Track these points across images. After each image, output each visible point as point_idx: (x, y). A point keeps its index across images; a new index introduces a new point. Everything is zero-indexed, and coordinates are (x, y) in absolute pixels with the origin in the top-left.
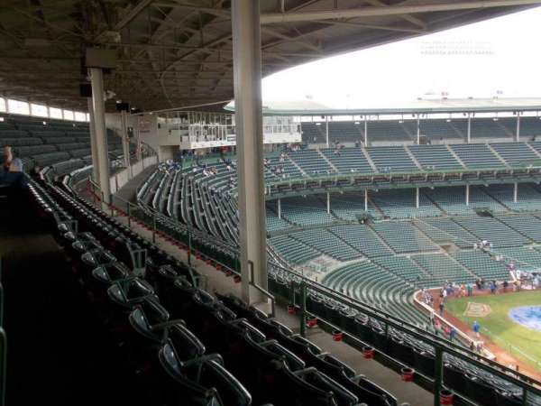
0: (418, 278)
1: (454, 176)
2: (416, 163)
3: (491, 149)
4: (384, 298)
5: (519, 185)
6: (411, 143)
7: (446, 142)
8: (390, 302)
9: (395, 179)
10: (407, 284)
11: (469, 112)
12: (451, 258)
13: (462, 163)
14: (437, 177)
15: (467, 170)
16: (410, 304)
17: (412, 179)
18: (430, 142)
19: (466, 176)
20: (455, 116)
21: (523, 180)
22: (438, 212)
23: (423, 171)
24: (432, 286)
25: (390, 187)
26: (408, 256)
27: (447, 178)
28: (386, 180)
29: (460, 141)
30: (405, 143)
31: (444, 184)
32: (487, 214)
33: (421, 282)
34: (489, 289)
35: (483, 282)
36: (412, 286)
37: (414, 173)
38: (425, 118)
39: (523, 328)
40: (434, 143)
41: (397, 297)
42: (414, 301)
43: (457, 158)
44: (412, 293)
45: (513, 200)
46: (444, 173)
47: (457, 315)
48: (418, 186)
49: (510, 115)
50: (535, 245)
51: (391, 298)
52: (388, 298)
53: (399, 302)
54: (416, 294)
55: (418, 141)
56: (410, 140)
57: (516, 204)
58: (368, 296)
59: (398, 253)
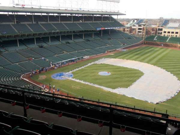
0: (22, 71)
1: (30, 35)
2: (16, 30)
3: (41, 26)
4: (10, 80)
5: (51, 37)
6: (13, 23)
7: (26, 23)
8: (13, 81)
9: (8, 37)
10: (18, 73)
11: (33, 13)
12: (32, 63)
13: (32, 30)
14: (24, 35)
15: (34, 32)
16: (20, 80)
17: (15, 36)
18: (20, 23)
19: (34, 35)
20: (28, 14)
21: (51, 36)
22: (26, 48)
23: (19, 34)
24: (27, 73)
25: (7, 40)
26: (17, 64)
27: (28, 36)
28: (5, 37)
29: (31, 23)
30: (11, 23)
31: (27, 38)
32: (42, 47)
33: (23, 72)
34: (45, 70)
35: (43, 69)
36: (20, 74)
37: (16, 34)
38: (17, 14)
39: (56, 80)
40: (21, 23)
41: (15, 79)
42: (21, 79)
43: (30, 29)
44: (20, 76)
45: (49, 42)
46: (26, 34)
47: (36, 80)
48: (18, 39)
49: (46, 14)
50: (57, 55)
51: (13, 79)
52: (12, 80)
53: (16, 80)
54: (21, 76)
55: (16, 23)
56: (12, 22)
57: (50, 43)
58: (4, 80)
59: (13, 63)
